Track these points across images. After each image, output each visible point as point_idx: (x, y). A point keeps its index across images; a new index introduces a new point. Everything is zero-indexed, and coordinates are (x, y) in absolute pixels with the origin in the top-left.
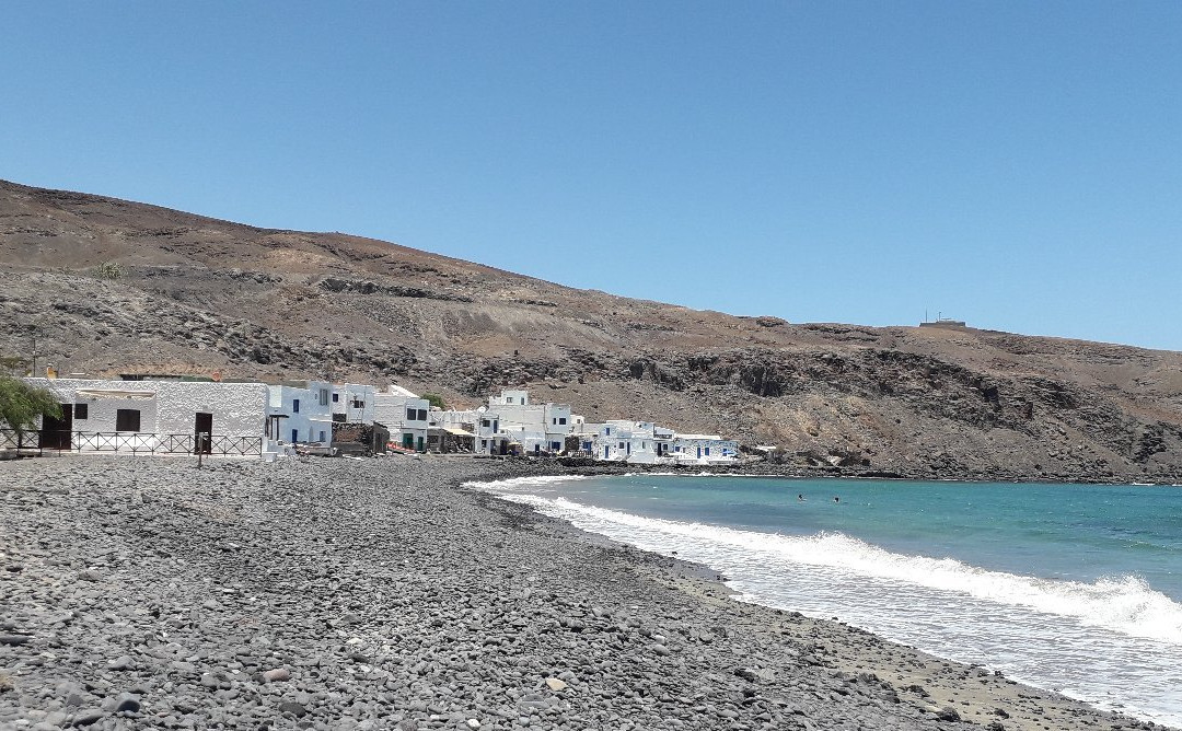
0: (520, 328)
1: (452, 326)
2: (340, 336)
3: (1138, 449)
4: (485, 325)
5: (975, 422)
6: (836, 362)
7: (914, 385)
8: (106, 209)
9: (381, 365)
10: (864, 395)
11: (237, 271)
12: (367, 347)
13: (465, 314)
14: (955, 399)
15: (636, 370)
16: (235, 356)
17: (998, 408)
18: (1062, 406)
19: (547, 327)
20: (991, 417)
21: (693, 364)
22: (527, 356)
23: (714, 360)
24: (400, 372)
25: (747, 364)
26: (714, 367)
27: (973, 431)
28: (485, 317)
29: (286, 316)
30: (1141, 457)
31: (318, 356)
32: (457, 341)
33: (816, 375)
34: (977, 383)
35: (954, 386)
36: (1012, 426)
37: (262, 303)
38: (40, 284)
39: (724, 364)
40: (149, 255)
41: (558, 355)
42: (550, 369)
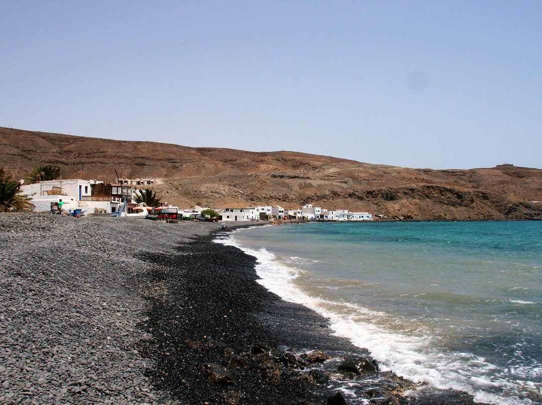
0: (319, 186)
1: (301, 187)
2: (271, 192)
3: (506, 211)
4: (310, 185)
5: (454, 205)
6: (412, 190)
7: (436, 195)
8: (216, 153)
9: (279, 199)
10: (420, 199)
11: (249, 174)
12: (277, 195)
13: (305, 183)
14: (448, 198)
15: (350, 195)
16: (247, 200)
17: (462, 201)
18: (485, 199)
19: (328, 185)
20: (459, 204)
21: (368, 193)
22: (319, 194)
23: (374, 191)
24: (284, 201)
25: (383, 192)
26: (374, 193)
27: (452, 208)
28: (310, 183)
29: (259, 188)
30: (507, 214)
31: (265, 198)
32: (302, 191)
33: (406, 194)
34: (456, 194)
35: (449, 195)
36: (465, 206)
37: (254, 185)
38: (207, 187)
39: (377, 192)
40: (229, 170)
41: (327, 193)
42: (324, 197)
